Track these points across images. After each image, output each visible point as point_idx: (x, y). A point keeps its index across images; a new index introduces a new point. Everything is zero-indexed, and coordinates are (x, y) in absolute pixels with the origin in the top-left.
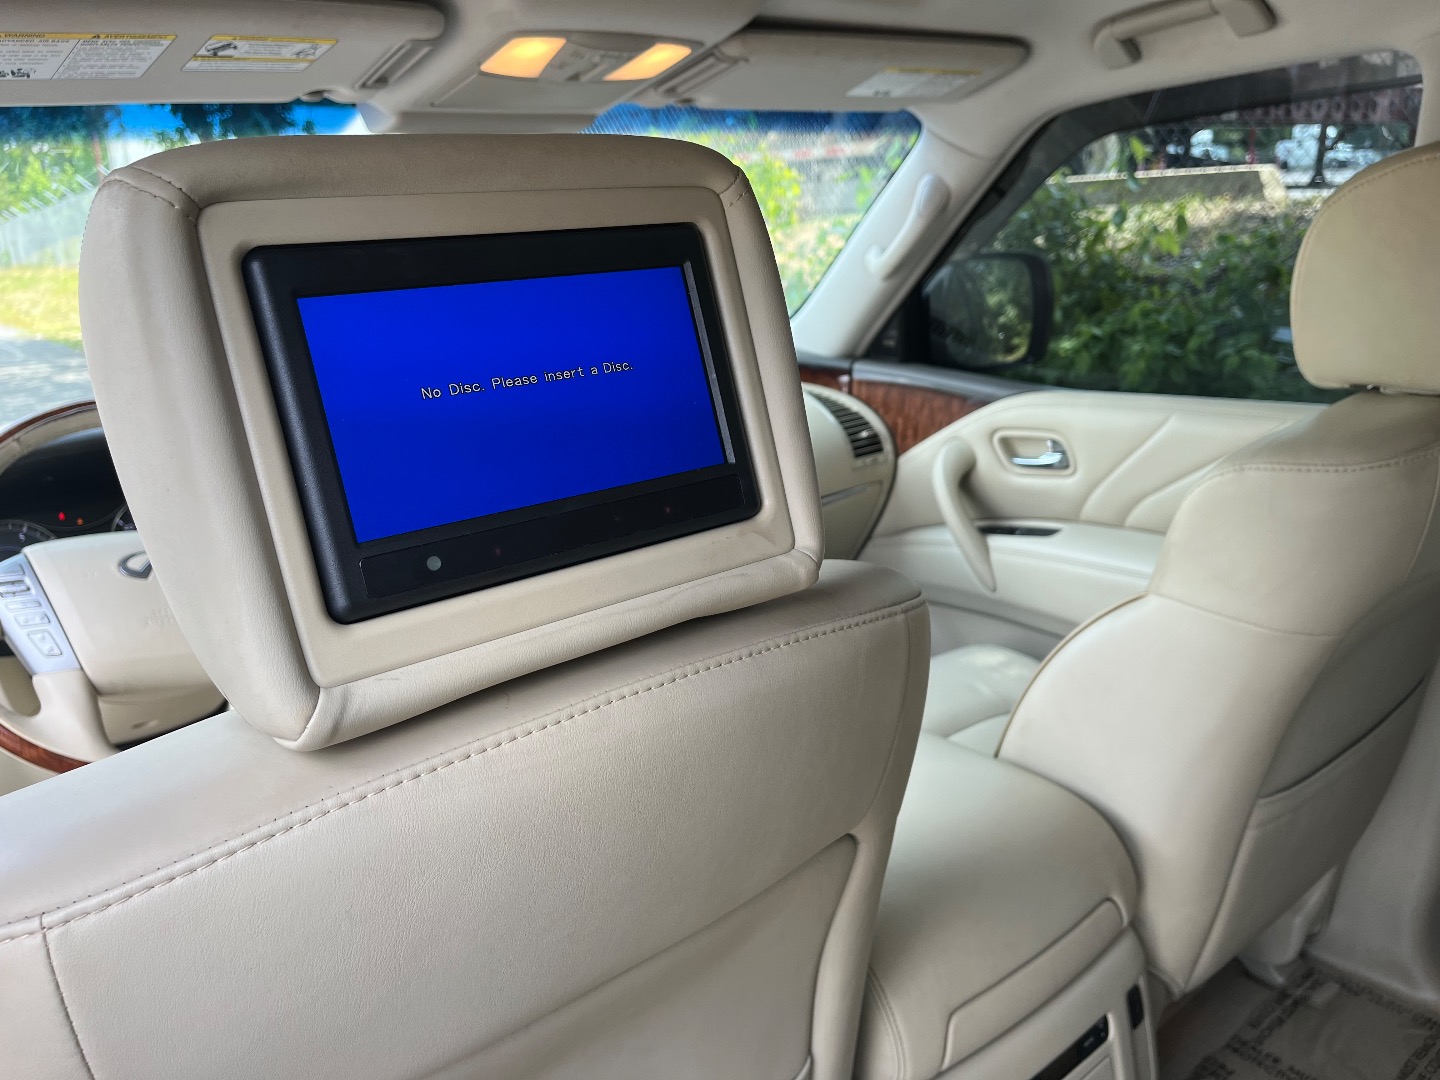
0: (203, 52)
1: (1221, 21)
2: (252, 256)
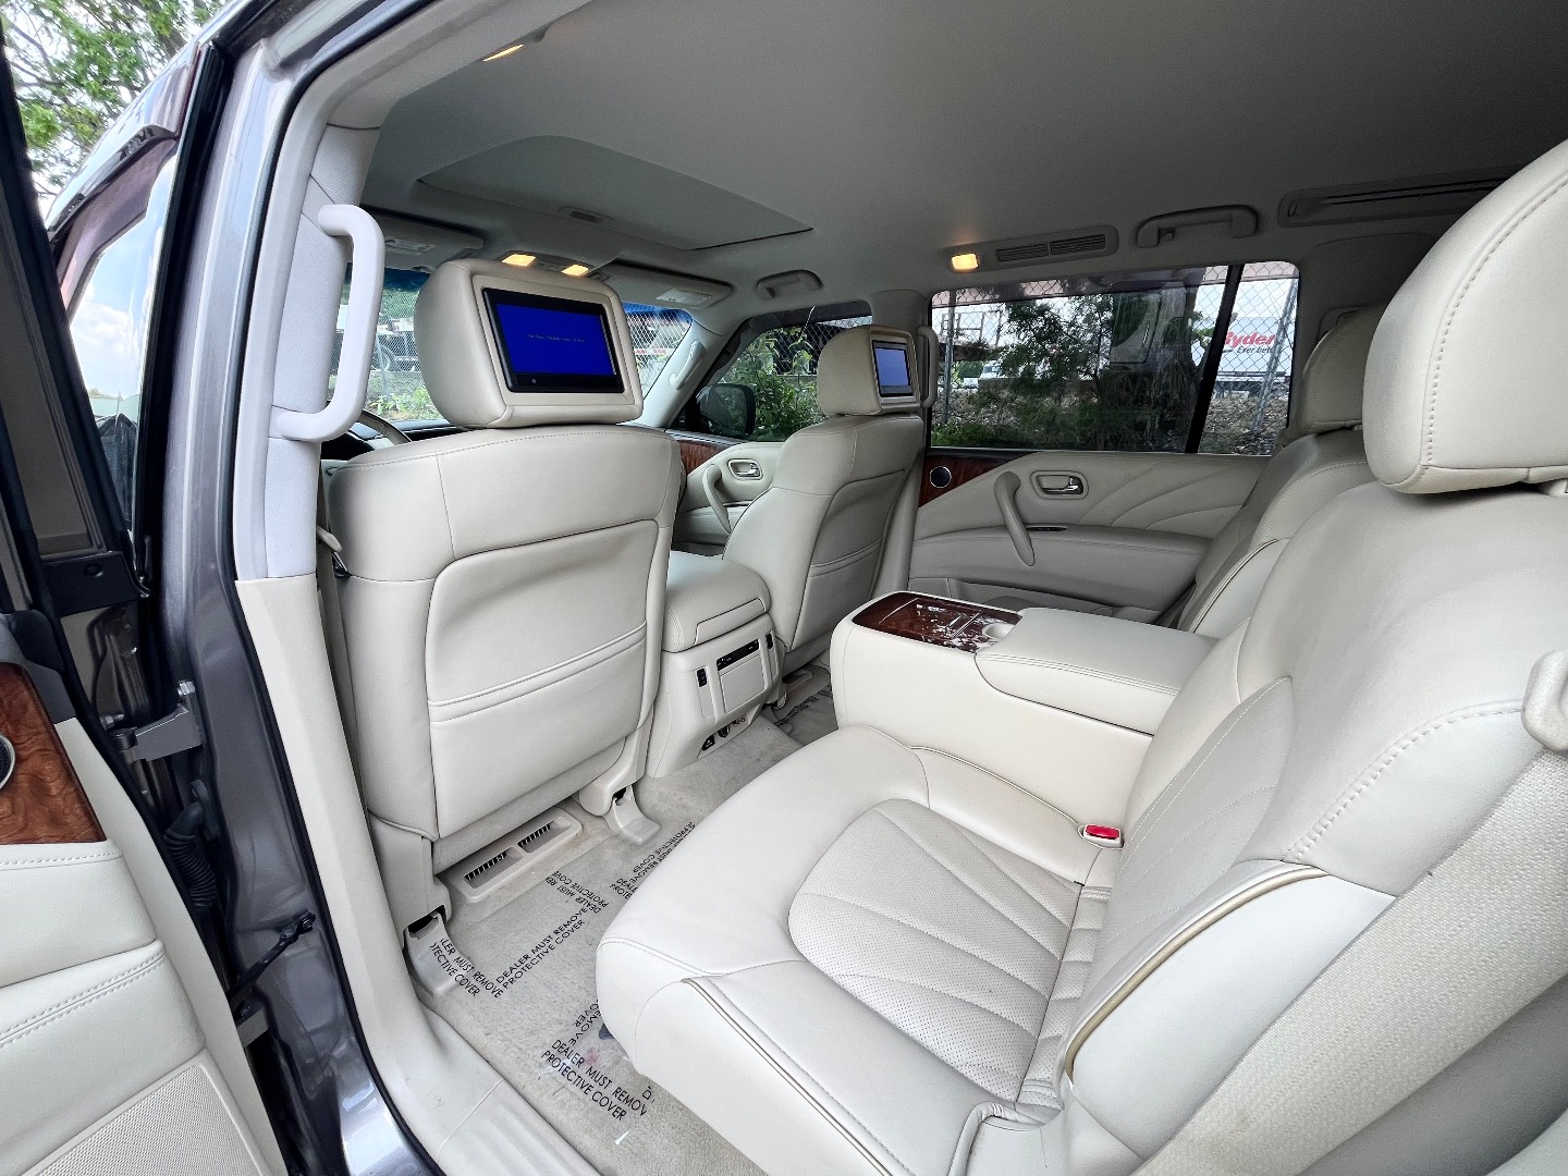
1: (801, 284)
2: (484, 290)
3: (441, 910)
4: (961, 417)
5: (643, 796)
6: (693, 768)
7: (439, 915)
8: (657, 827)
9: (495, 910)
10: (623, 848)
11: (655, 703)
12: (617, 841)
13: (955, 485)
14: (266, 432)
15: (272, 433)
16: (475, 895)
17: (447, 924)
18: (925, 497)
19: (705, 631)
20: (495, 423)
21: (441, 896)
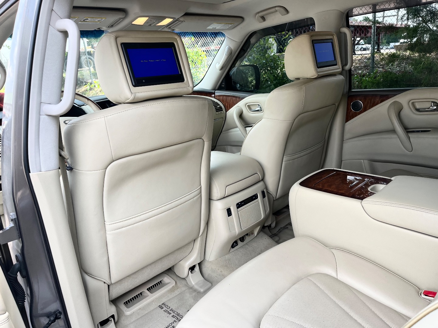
0: (82, 20)
1: (278, 12)
2: (122, 44)
3: (113, 316)
4: (382, 68)
5: (204, 269)
6: (227, 257)
7: (112, 319)
8: (210, 285)
9: (136, 319)
10: (194, 294)
11: (207, 223)
12: (191, 290)
13: (365, 110)
14: (39, 114)
15: (41, 113)
16: (128, 312)
17: (116, 323)
18: (349, 117)
19: (230, 190)
20: (127, 101)
21: (112, 310)
